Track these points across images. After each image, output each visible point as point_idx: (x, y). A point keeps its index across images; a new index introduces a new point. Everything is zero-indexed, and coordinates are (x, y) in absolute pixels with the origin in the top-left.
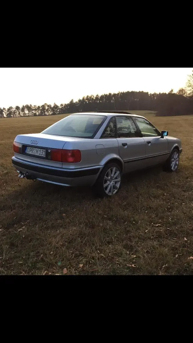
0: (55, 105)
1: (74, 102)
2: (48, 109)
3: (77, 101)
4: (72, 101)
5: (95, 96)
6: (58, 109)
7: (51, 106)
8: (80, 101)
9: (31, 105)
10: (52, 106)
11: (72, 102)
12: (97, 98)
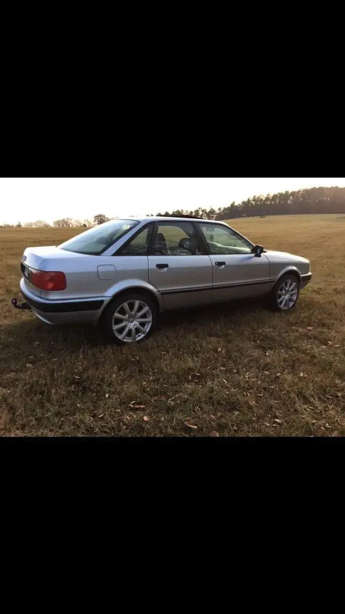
0: (212, 209)
1: (236, 204)
2: (202, 214)
3: (240, 203)
4: (234, 203)
5: (265, 196)
6: (215, 214)
7: (206, 210)
8: (244, 203)
9: (182, 210)
10: (208, 211)
11: (233, 205)
12: (267, 199)
